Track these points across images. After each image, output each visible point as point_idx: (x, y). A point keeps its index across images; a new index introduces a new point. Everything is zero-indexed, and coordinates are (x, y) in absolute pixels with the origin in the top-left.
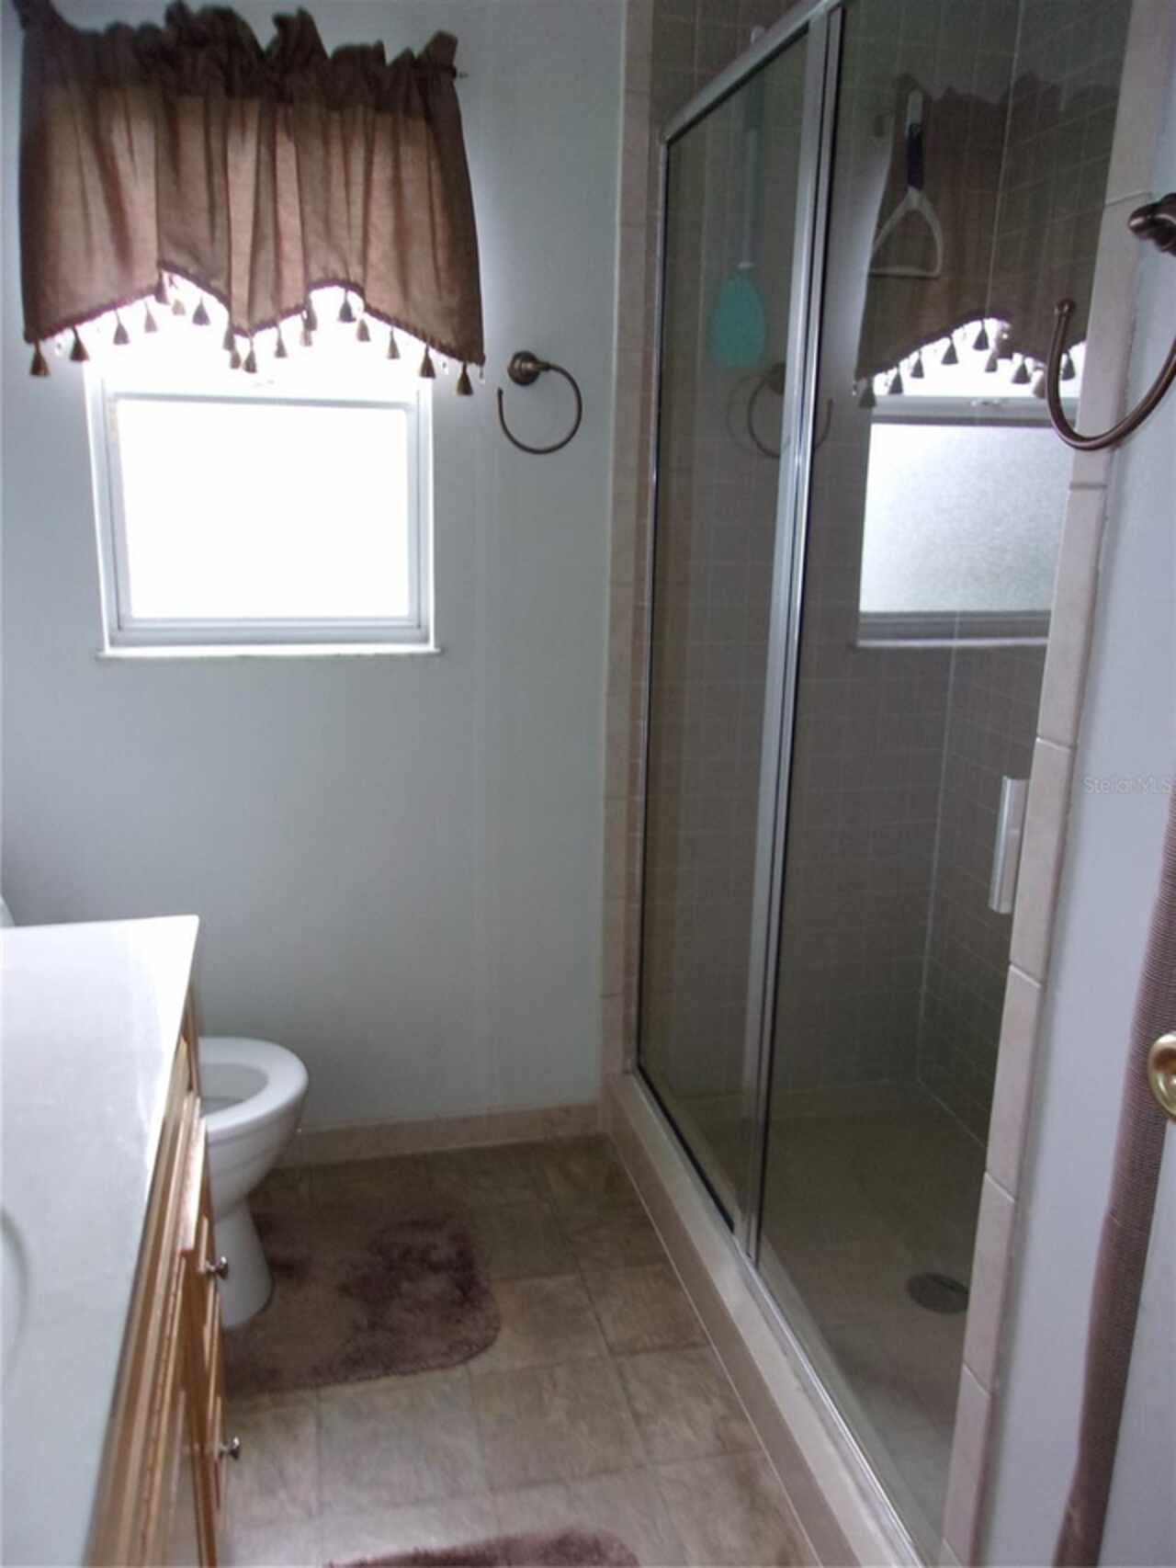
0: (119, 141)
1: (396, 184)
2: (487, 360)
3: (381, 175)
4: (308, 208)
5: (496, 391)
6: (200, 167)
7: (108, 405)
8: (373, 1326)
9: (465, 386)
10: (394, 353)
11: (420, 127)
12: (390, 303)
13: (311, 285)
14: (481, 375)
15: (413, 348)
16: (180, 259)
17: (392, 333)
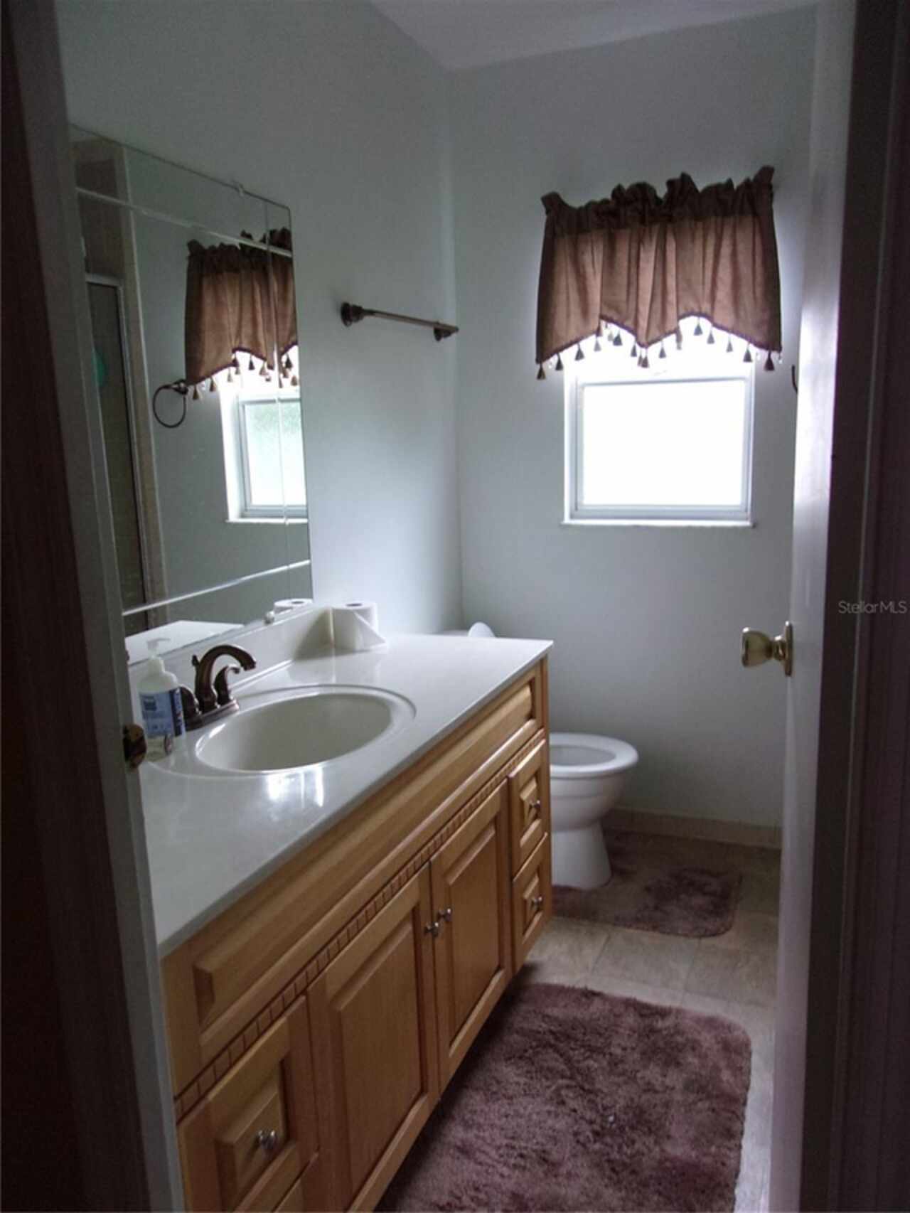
0: (587, 258)
1: (734, 254)
2: (783, 349)
3: (726, 250)
4: (680, 277)
5: (790, 367)
6: (625, 264)
7: (579, 391)
8: (656, 908)
9: (769, 365)
10: (730, 349)
11: (748, 221)
12: (729, 320)
13: (680, 317)
14: (780, 358)
15: (741, 345)
16: (610, 314)
17: (729, 338)
